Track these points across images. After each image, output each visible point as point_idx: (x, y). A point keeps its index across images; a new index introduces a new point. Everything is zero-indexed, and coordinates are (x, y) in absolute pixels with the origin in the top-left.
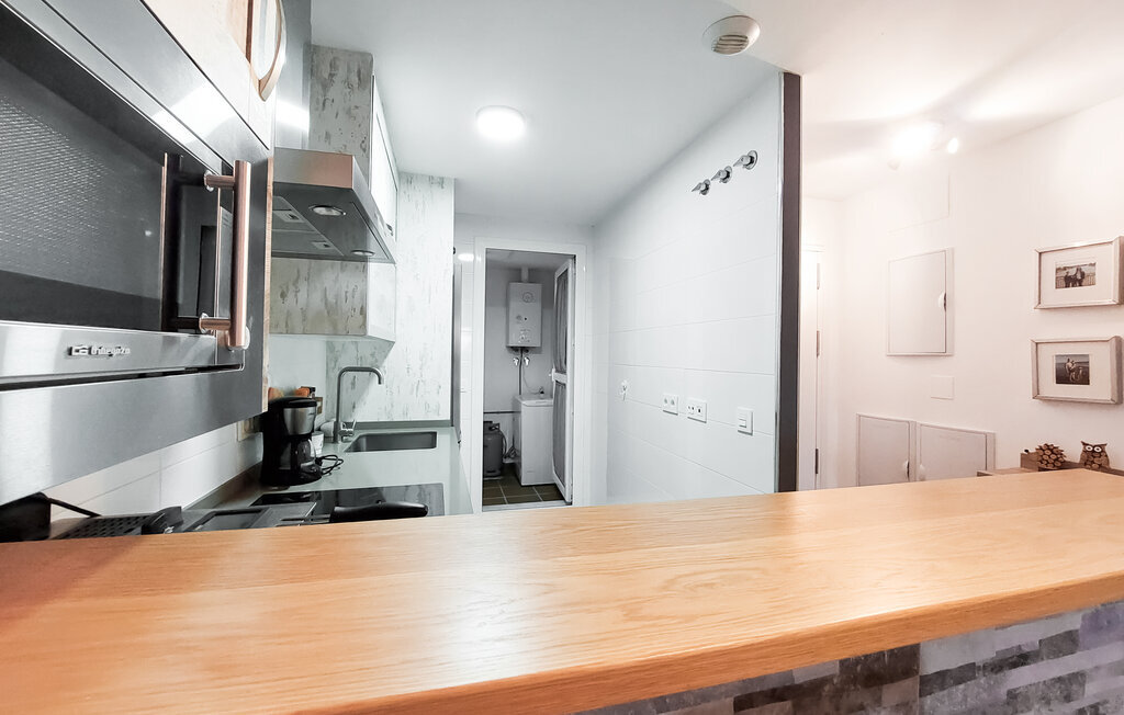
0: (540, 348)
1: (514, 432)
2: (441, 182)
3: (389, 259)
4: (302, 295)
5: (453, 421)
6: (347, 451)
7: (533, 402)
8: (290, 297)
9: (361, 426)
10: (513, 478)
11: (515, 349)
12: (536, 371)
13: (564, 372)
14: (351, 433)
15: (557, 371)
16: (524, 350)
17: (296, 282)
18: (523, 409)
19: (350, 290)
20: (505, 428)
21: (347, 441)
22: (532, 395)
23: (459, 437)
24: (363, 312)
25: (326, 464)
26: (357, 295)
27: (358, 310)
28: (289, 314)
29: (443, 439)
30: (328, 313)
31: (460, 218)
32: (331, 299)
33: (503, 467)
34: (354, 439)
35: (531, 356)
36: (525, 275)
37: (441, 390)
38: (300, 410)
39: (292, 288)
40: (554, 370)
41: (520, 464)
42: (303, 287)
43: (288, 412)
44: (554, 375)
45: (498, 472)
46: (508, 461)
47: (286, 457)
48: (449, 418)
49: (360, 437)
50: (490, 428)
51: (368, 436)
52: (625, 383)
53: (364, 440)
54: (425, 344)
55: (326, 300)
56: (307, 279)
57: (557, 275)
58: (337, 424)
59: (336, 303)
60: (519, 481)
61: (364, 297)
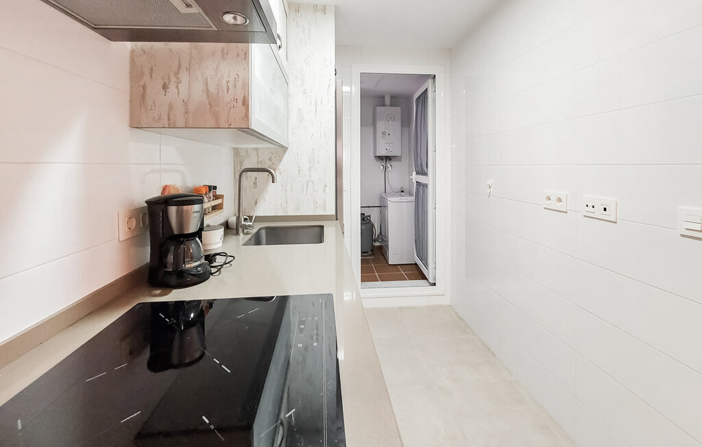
0: (401, 156)
1: (381, 221)
2: (324, 9)
3: (271, 38)
4: (183, 87)
5: (337, 216)
6: (245, 244)
7: (398, 199)
8: (172, 89)
9: (260, 219)
10: (382, 257)
11: (380, 158)
12: (399, 175)
13: (426, 174)
14: (250, 226)
15: (417, 173)
16: (388, 158)
17: (177, 73)
18: (390, 205)
19: (232, 80)
20: (375, 219)
21: (247, 234)
22: (394, 193)
23: (343, 229)
24: (245, 103)
25: (220, 260)
26: (239, 84)
27: (240, 101)
28: (171, 107)
29: (330, 231)
30: (210, 104)
31: (340, 48)
32: (212, 89)
33: (373, 249)
34: (254, 231)
35: (393, 163)
36: (388, 101)
37: (327, 189)
38: (185, 207)
39: (173, 79)
40: (414, 173)
41: (387, 246)
42: (184, 76)
43: (173, 210)
44: (415, 177)
45: (370, 253)
46: (377, 244)
47: (170, 258)
48: (334, 213)
49: (260, 229)
50: (365, 219)
51: (267, 229)
52: (490, 182)
53: (263, 233)
54: (313, 149)
55: (208, 90)
56: (188, 69)
57: (416, 96)
58: (238, 218)
59: (218, 93)
60: (386, 260)
61: (246, 86)
